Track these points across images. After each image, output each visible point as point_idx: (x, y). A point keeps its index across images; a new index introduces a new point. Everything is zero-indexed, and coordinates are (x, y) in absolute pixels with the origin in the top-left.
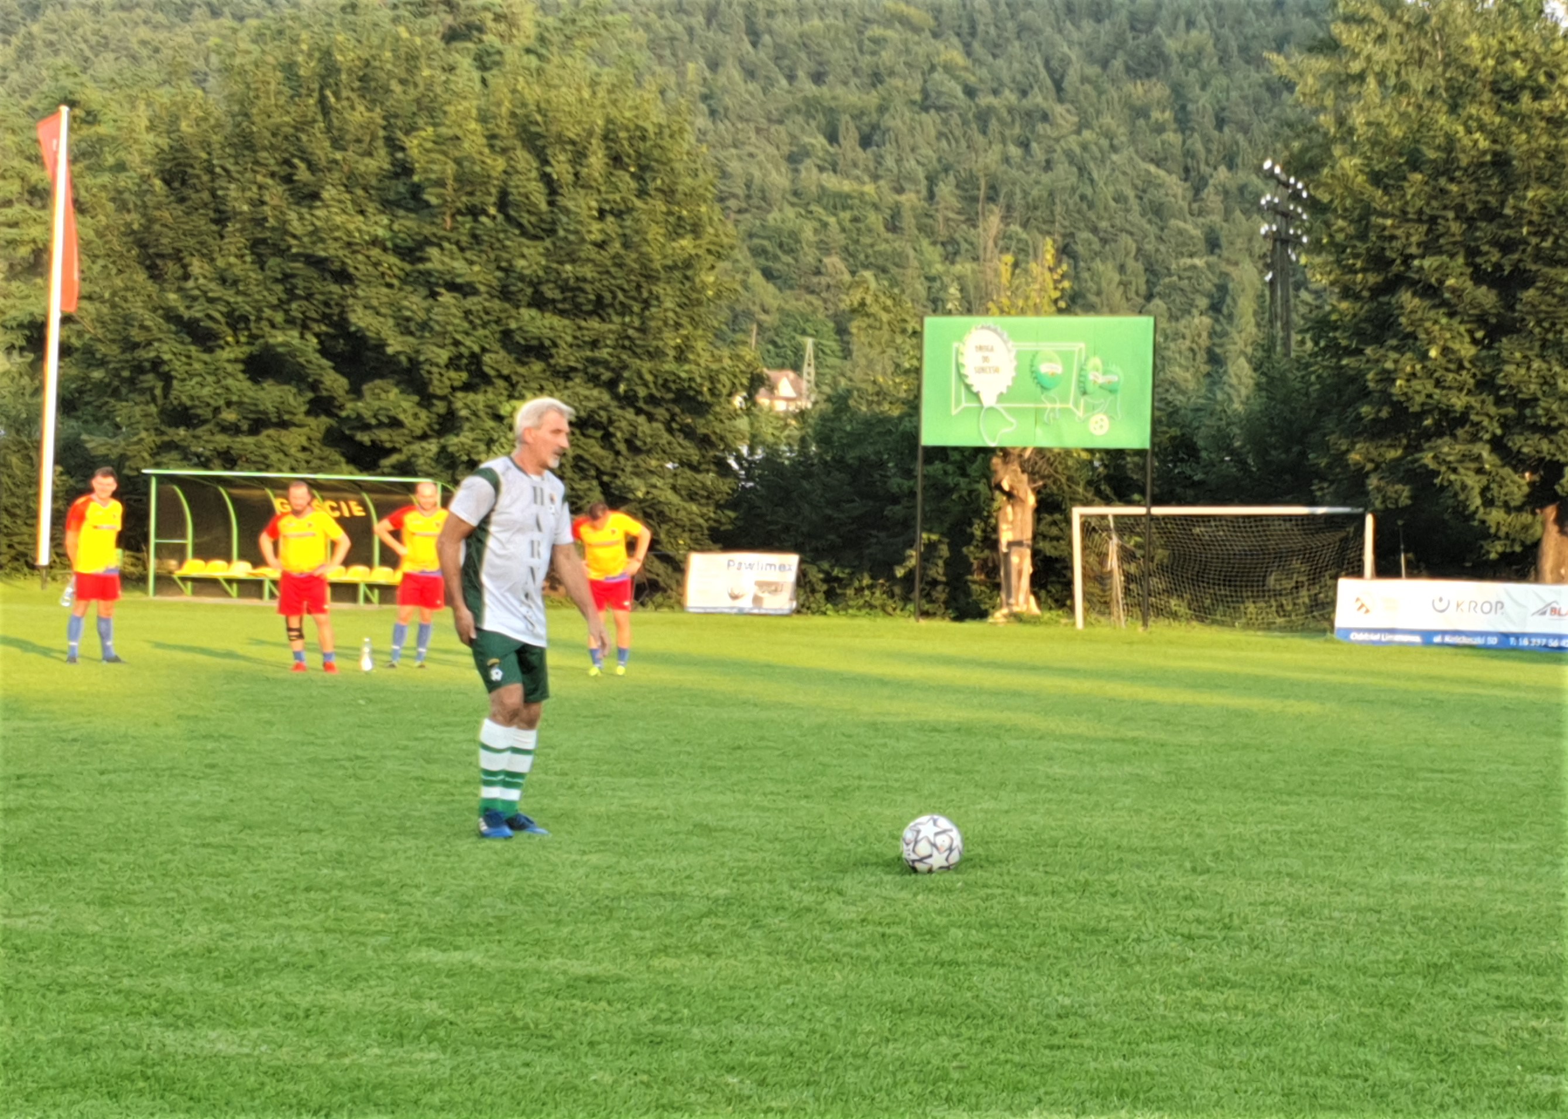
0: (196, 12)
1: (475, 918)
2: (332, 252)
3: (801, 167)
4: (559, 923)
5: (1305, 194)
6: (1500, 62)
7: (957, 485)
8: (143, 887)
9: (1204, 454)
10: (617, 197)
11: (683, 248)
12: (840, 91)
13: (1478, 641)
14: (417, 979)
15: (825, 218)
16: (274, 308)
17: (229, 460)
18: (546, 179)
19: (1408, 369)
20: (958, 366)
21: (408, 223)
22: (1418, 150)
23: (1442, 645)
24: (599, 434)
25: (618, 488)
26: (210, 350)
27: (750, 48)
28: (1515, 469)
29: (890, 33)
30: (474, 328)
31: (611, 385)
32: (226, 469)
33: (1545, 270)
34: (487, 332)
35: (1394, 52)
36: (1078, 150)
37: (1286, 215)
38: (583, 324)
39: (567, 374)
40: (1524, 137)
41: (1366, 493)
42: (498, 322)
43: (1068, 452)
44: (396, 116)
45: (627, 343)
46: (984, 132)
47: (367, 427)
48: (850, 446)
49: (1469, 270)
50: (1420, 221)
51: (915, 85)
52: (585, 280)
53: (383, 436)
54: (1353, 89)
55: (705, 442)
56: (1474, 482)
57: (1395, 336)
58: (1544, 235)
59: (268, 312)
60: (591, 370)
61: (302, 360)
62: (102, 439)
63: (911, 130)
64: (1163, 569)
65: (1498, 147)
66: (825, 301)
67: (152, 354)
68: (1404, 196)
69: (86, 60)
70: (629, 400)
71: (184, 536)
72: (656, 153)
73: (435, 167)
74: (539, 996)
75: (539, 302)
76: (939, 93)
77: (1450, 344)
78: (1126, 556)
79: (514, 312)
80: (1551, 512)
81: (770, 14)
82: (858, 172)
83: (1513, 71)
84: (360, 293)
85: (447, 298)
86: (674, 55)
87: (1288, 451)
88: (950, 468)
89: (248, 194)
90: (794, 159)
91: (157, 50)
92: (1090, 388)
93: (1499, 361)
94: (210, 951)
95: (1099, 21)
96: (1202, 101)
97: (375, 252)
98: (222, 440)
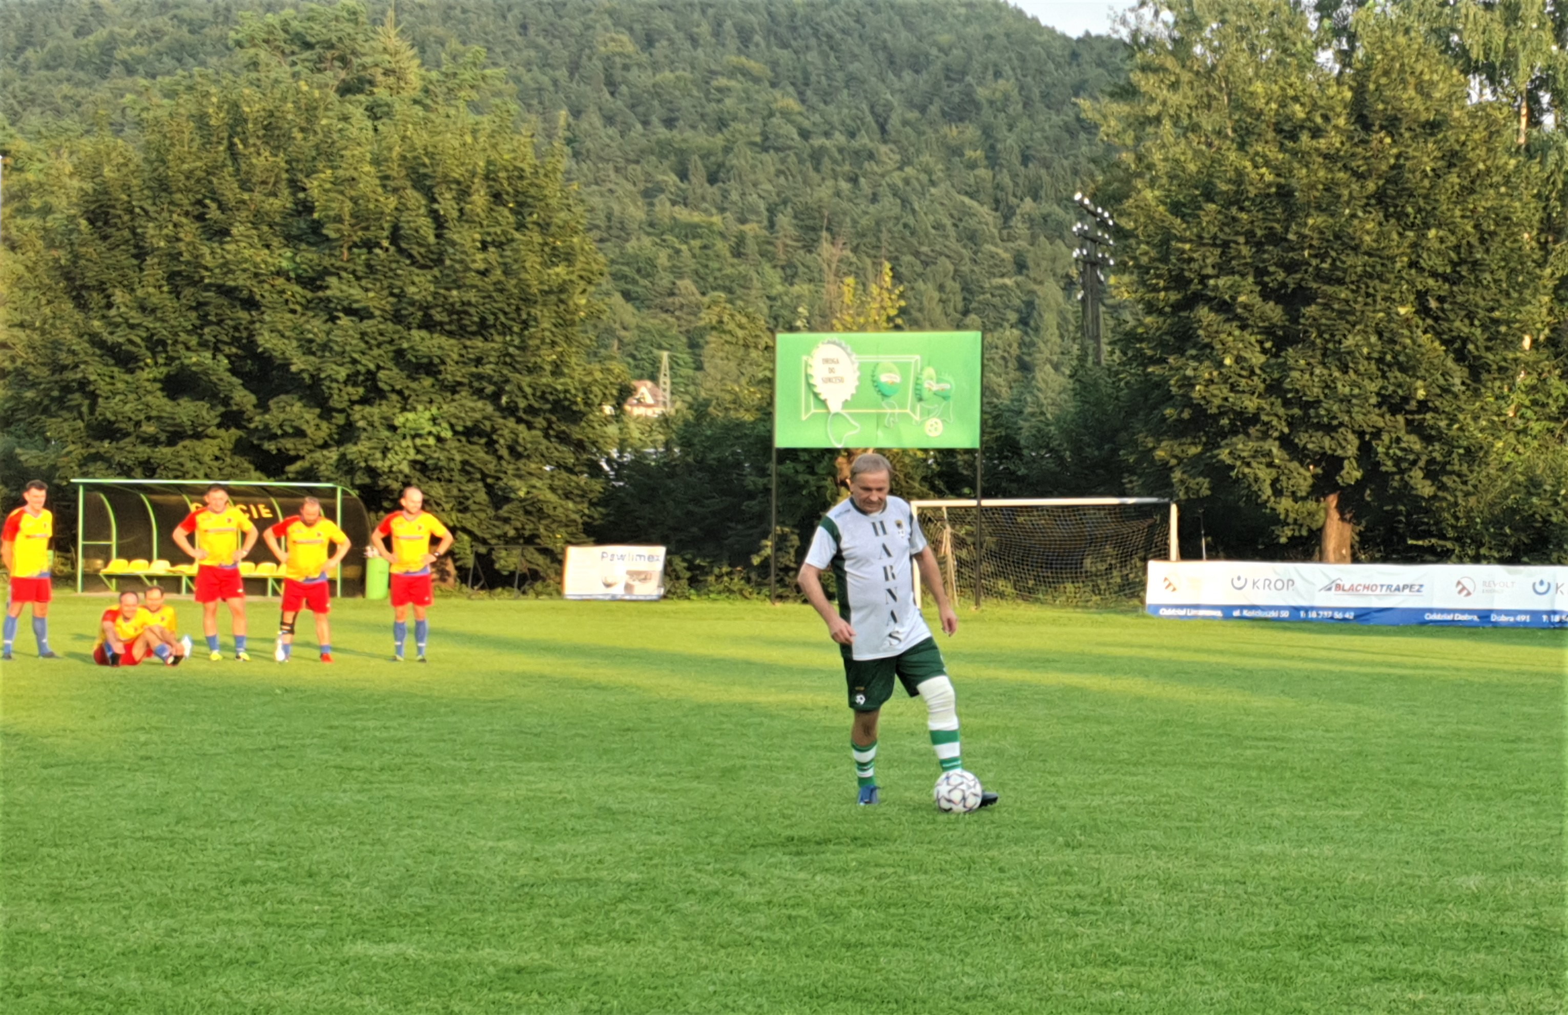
0: (114, 70)
1: (404, 909)
2: (241, 282)
3: (656, 201)
4: (483, 911)
5: (1111, 223)
6: (1283, 105)
7: (807, 482)
8: (89, 883)
9: (1025, 452)
10: (498, 230)
11: (557, 275)
12: (689, 134)
13: (1273, 614)
14: (355, 973)
15: (677, 245)
16: (188, 332)
17: (150, 469)
18: (435, 215)
19: (1207, 376)
20: (807, 376)
21: (310, 256)
22: (1210, 182)
23: (1241, 618)
24: (483, 441)
25: (501, 489)
26: (131, 371)
27: (608, 96)
28: (1302, 463)
29: (733, 83)
30: (370, 349)
31: (495, 398)
32: (147, 477)
33: (1325, 287)
34: (381, 352)
35: (1185, 97)
36: (900, 184)
37: (1094, 240)
38: (468, 343)
39: (454, 389)
40: (1304, 171)
41: (1171, 485)
42: (391, 342)
43: (905, 451)
44: (298, 161)
45: (508, 360)
46: (817, 169)
47: (273, 437)
48: (711, 449)
49: (1258, 288)
50: (1214, 245)
51: (754, 129)
52: (469, 304)
53: (288, 444)
54: (1150, 129)
55: (580, 446)
56: (1265, 475)
57: (1194, 346)
58: (1323, 257)
59: (183, 336)
60: (476, 384)
61: (214, 378)
62: (34, 452)
63: (753, 167)
64: (992, 554)
65: (1282, 180)
66: (678, 318)
67: (79, 375)
68: (1199, 223)
69: (16, 113)
70: (511, 411)
71: (109, 538)
72: (533, 191)
73: (334, 205)
74: (474, 990)
75: (428, 324)
76: (777, 136)
77: (1243, 354)
78: (958, 543)
79: (405, 333)
80: (1333, 500)
81: (626, 68)
82: (705, 205)
83: (1294, 113)
84: (267, 318)
85: (345, 321)
86: (541, 103)
87: (1100, 448)
88: (800, 468)
89: (165, 231)
90: (649, 194)
91: (78, 104)
92: (926, 394)
93: (1285, 368)
94: (157, 948)
95: (917, 72)
96: (1010, 141)
97: (280, 282)
98: (143, 451)
